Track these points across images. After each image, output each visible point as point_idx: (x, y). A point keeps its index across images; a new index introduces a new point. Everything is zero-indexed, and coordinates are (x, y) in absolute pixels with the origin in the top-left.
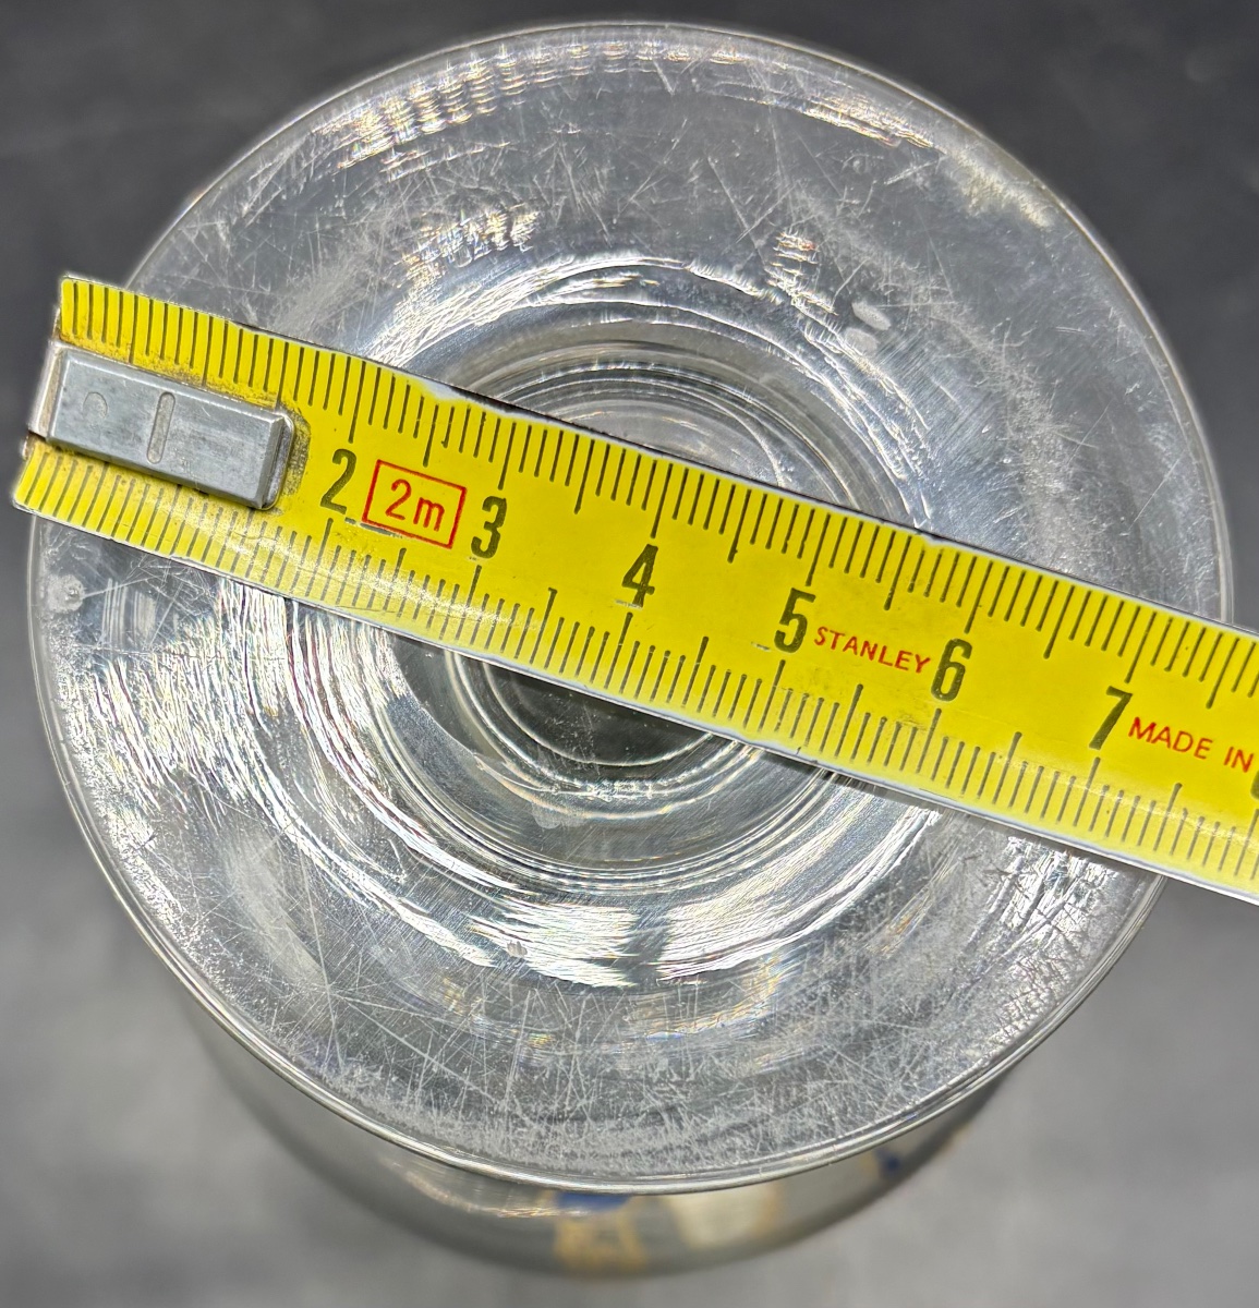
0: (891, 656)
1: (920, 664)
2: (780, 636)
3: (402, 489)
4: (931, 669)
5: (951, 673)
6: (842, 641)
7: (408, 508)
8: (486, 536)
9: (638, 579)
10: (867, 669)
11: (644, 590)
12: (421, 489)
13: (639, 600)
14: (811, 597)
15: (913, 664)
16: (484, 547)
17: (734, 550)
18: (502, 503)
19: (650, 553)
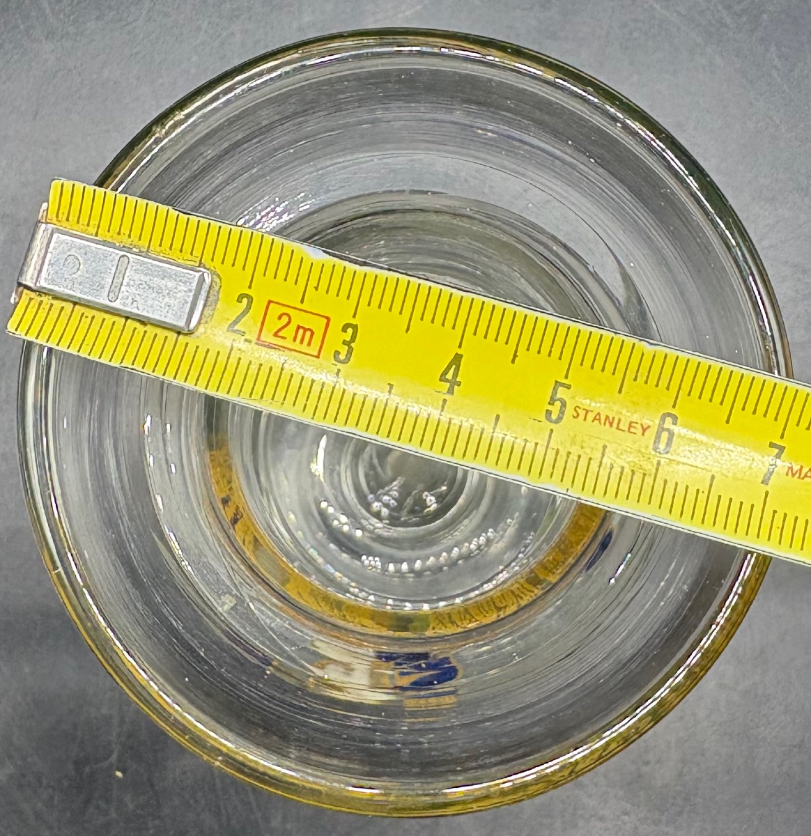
0: (624, 426)
1: (644, 430)
2: (549, 413)
3: (285, 320)
4: (651, 434)
5: (665, 435)
6: (591, 416)
8: (344, 351)
9: (449, 376)
10: (607, 432)
11: (454, 383)
12: (299, 318)
13: (451, 391)
14: (569, 387)
15: (639, 431)
16: (342, 357)
17: (515, 356)
18: (355, 327)
19: (457, 359)
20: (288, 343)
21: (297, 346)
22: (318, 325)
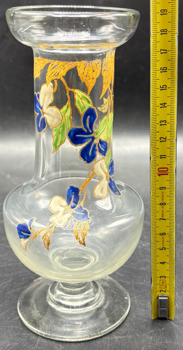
0: (163, 239)
1: (163, 237)
2: (164, 249)
3: (162, 285)
4: (163, 236)
5: (163, 234)
6: (163, 244)
7: (163, 285)
8: (164, 277)
10: (165, 241)
11: (164, 262)
12: (161, 284)
13: (165, 262)
14: (160, 248)
15: (163, 238)
17: (158, 256)
18: (160, 277)
19: (161, 263)
20: (165, 284)
21: (165, 283)
22: (161, 281)
